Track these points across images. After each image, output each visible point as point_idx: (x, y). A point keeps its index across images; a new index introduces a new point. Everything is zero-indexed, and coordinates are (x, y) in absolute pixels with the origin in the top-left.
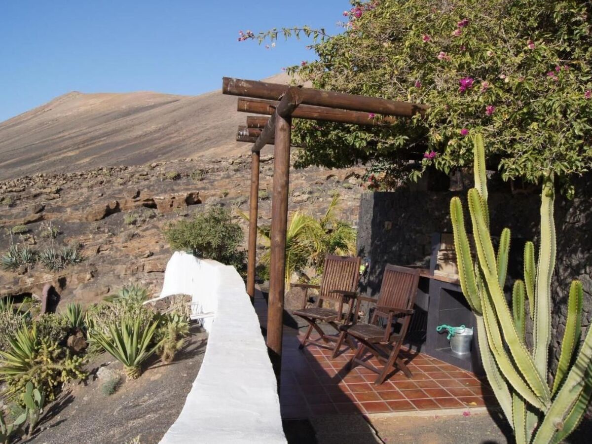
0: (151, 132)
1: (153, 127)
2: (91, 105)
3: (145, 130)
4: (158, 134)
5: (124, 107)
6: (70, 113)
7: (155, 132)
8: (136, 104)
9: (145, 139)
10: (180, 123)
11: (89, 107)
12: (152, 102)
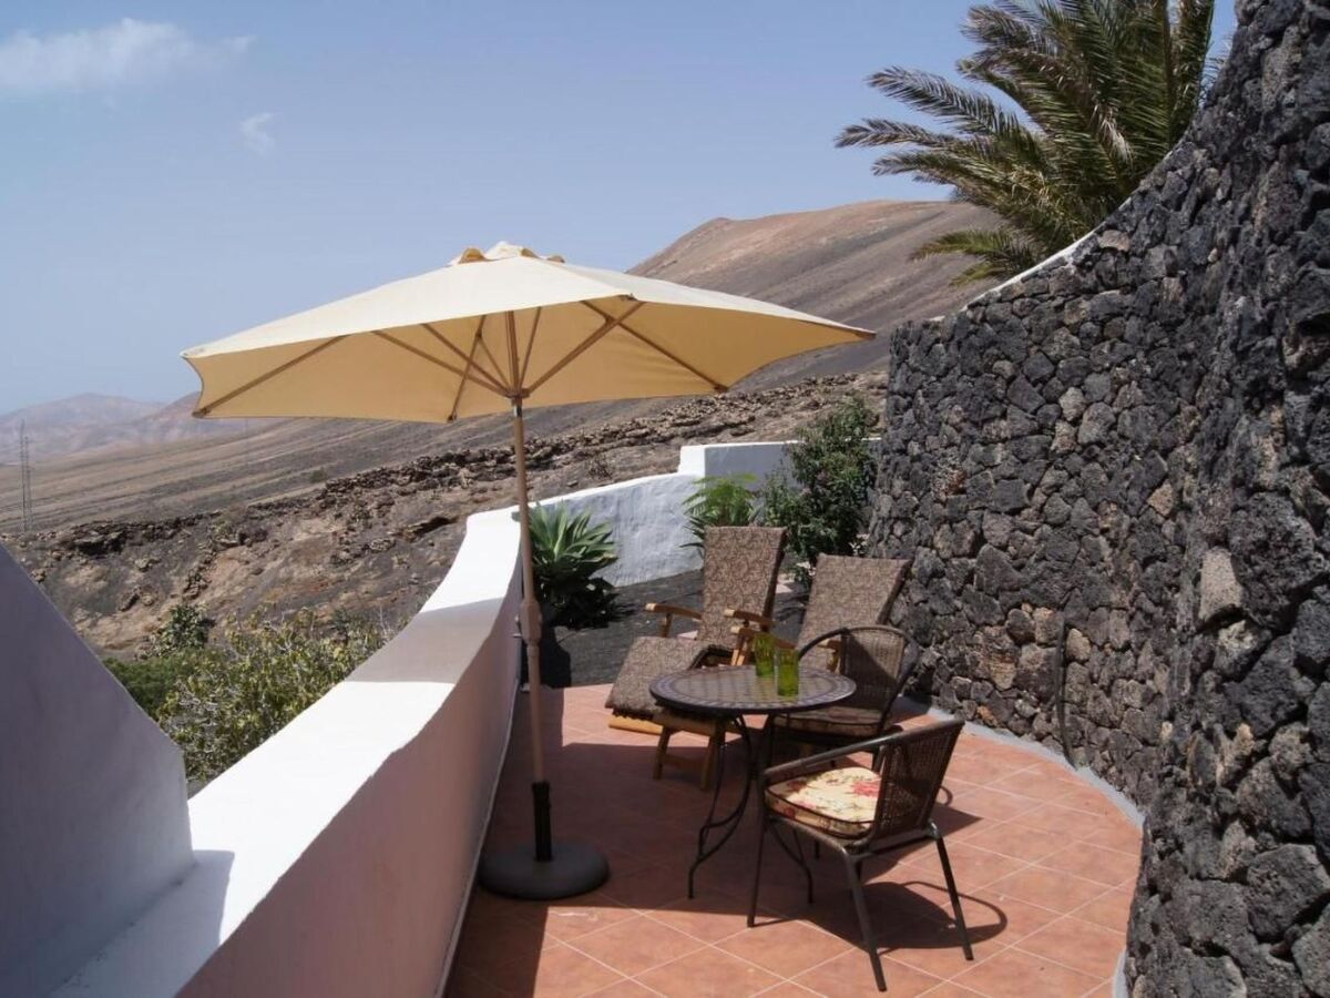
0: (884, 292)
1: (887, 282)
2: (755, 243)
3: (872, 288)
4: (901, 296)
5: (824, 240)
6: (714, 266)
7: (894, 290)
8: (847, 234)
9: (873, 308)
10: (945, 267)
11: (751, 249)
12: (883, 224)
